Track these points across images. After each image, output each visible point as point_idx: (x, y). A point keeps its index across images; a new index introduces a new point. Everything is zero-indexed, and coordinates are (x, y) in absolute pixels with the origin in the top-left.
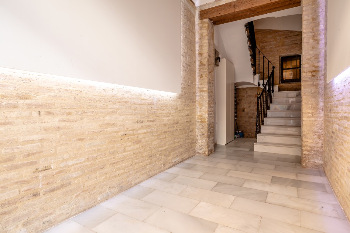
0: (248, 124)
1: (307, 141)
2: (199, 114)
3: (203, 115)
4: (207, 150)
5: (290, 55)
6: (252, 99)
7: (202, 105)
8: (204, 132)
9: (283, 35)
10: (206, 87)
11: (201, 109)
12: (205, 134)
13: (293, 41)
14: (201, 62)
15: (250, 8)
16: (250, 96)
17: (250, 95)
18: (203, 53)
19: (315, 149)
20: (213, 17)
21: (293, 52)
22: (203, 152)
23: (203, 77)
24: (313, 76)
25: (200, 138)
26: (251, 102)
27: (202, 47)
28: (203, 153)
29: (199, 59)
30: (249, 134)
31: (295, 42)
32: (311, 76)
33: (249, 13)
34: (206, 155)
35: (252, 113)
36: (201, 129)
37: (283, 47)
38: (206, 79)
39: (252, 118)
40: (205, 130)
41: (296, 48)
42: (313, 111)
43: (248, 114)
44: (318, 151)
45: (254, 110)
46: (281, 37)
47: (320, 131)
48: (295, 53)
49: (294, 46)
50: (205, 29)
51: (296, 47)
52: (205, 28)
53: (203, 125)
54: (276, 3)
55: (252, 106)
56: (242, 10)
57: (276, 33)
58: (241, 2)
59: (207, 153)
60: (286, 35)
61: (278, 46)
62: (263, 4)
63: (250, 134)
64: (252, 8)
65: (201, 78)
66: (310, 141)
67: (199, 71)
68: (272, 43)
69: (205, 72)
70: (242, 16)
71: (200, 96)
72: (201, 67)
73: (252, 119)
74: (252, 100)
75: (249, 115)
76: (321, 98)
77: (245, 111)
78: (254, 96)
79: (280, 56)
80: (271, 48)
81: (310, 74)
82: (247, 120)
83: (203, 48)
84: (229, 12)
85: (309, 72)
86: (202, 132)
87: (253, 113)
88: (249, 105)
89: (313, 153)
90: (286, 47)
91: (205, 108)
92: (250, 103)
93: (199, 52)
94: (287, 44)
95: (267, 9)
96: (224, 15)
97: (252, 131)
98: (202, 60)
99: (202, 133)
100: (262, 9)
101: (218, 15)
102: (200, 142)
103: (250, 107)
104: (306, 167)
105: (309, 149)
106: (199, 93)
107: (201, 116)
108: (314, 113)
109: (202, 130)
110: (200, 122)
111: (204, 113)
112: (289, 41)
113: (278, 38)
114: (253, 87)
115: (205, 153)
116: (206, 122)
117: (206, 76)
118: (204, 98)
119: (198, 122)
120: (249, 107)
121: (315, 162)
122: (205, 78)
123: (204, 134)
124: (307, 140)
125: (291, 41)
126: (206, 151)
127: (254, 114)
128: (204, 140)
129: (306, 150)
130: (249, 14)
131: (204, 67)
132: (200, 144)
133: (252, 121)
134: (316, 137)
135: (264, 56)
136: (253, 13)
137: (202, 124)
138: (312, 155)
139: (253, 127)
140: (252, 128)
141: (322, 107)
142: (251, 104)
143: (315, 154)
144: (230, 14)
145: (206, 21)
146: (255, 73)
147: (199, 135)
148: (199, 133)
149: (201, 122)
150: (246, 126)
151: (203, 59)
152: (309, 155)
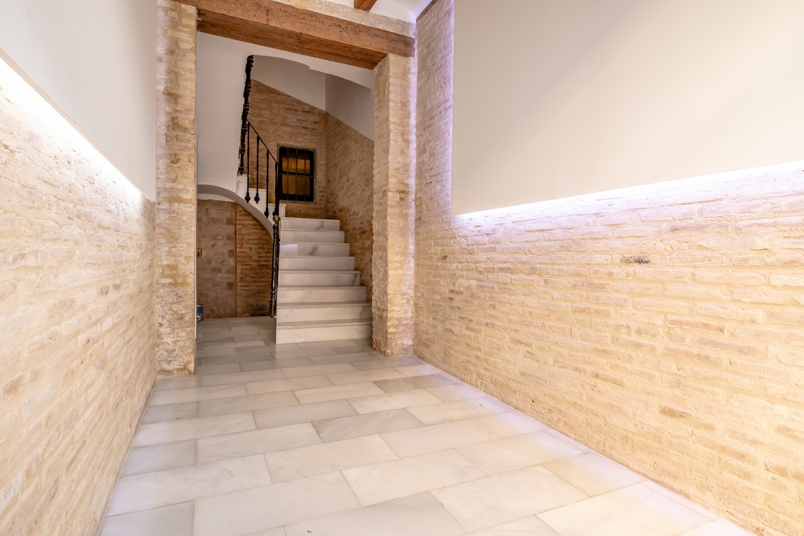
0: (210, 286)
1: (394, 311)
2: (165, 263)
3: (181, 267)
4: (192, 358)
5: (295, 147)
6: (220, 228)
7: (178, 239)
8: (183, 312)
9: (284, 104)
10: (188, 191)
11: (173, 250)
12: (187, 318)
13: (300, 120)
14: (173, 119)
15: (301, 33)
16: (215, 221)
17: (214, 219)
18: (181, 96)
19: (404, 322)
20: (210, 9)
21: (300, 142)
22: (178, 367)
23: (180, 163)
24: (402, 199)
25: (169, 330)
26: (218, 235)
27: (176, 76)
28: (178, 370)
29: (167, 108)
30: (212, 310)
31: (304, 124)
32: (398, 200)
33: (291, 41)
34: (190, 373)
35: (221, 260)
36: (174, 303)
37: (284, 128)
38: (189, 169)
39: (220, 271)
40: (186, 307)
41: (306, 137)
42: (401, 259)
43: (209, 262)
44: (406, 325)
45: (225, 253)
46: (280, 106)
47: (410, 291)
48: (304, 145)
49: (303, 131)
50: (187, 32)
51: (305, 134)
52: (186, 29)
53: (179, 292)
54: (347, 49)
55: (220, 243)
56: (283, 29)
57: (271, 95)
58: (284, 11)
59: (191, 367)
60: (288, 105)
61: (274, 123)
62: (327, 38)
63: (215, 308)
64: (305, 36)
65: (172, 162)
66: (397, 309)
67: (167, 141)
68: (263, 112)
69: (187, 148)
70: (274, 40)
71: (170, 212)
72: (175, 133)
73: (220, 275)
74: (220, 230)
75: (213, 264)
76: (411, 237)
77: (203, 256)
78: (225, 221)
79: (278, 145)
80: (261, 122)
81: (398, 196)
82: (207, 276)
83: (181, 83)
84: (255, 20)
85: (397, 192)
86: (176, 312)
87: (223, 261)
88: (213, 242)
89: (401, 328)
90: (290, 129)
91: (186, 246)
92: (215, 238)
93: (166, 89)
94: (290, 124)
95: (326, 50)
96: (241, 19)
97: (219, 303)
98: (178, 115)
99: (175, 315)
100: (319, 46)
101: (225, 13)
102: (169, 340)
103: (215, 247)
104: (392, 354)
105: (396, 323)
106: (167, 204)
107: (173, 267)
108: (403, 262)
109: (175, 308)
110: (170, 284)
111: (184, 261)
112: (295, 120)
113: (275, 105)
114: (224, 202)
115: (185, 368)
116: (188, 284)
117: (190, 161)
118: (185, 218)
119: (164, 285)
120: (213, 246)
121: (403, 344)
122: (188, 165)
123: (181, 318)
124: (393, 308)
125: (298, 120)
126: (190, 362)
127: (225, 263)
128: (184, 334)
129: (392, 326)
130: (289, 44)
131: (182, 134)
132: (171, 347)
133: (219, 280)
134: (404, 301)
135: (259, 138)
136: (297, 46)
137: (175, 289)
138: (400, 332)
139: (221, 293)
140: (219, 294)
141: (412, 252)
142: (217, 239)
143: (403, 331)
144: (255, 24)
145: (190, 11)
146: (241, 171)
147: (165, 321)
148: (167, 316)
149: (174, 285)
150: (205, 292)
151: (181, 112)
152: (396, 333)
